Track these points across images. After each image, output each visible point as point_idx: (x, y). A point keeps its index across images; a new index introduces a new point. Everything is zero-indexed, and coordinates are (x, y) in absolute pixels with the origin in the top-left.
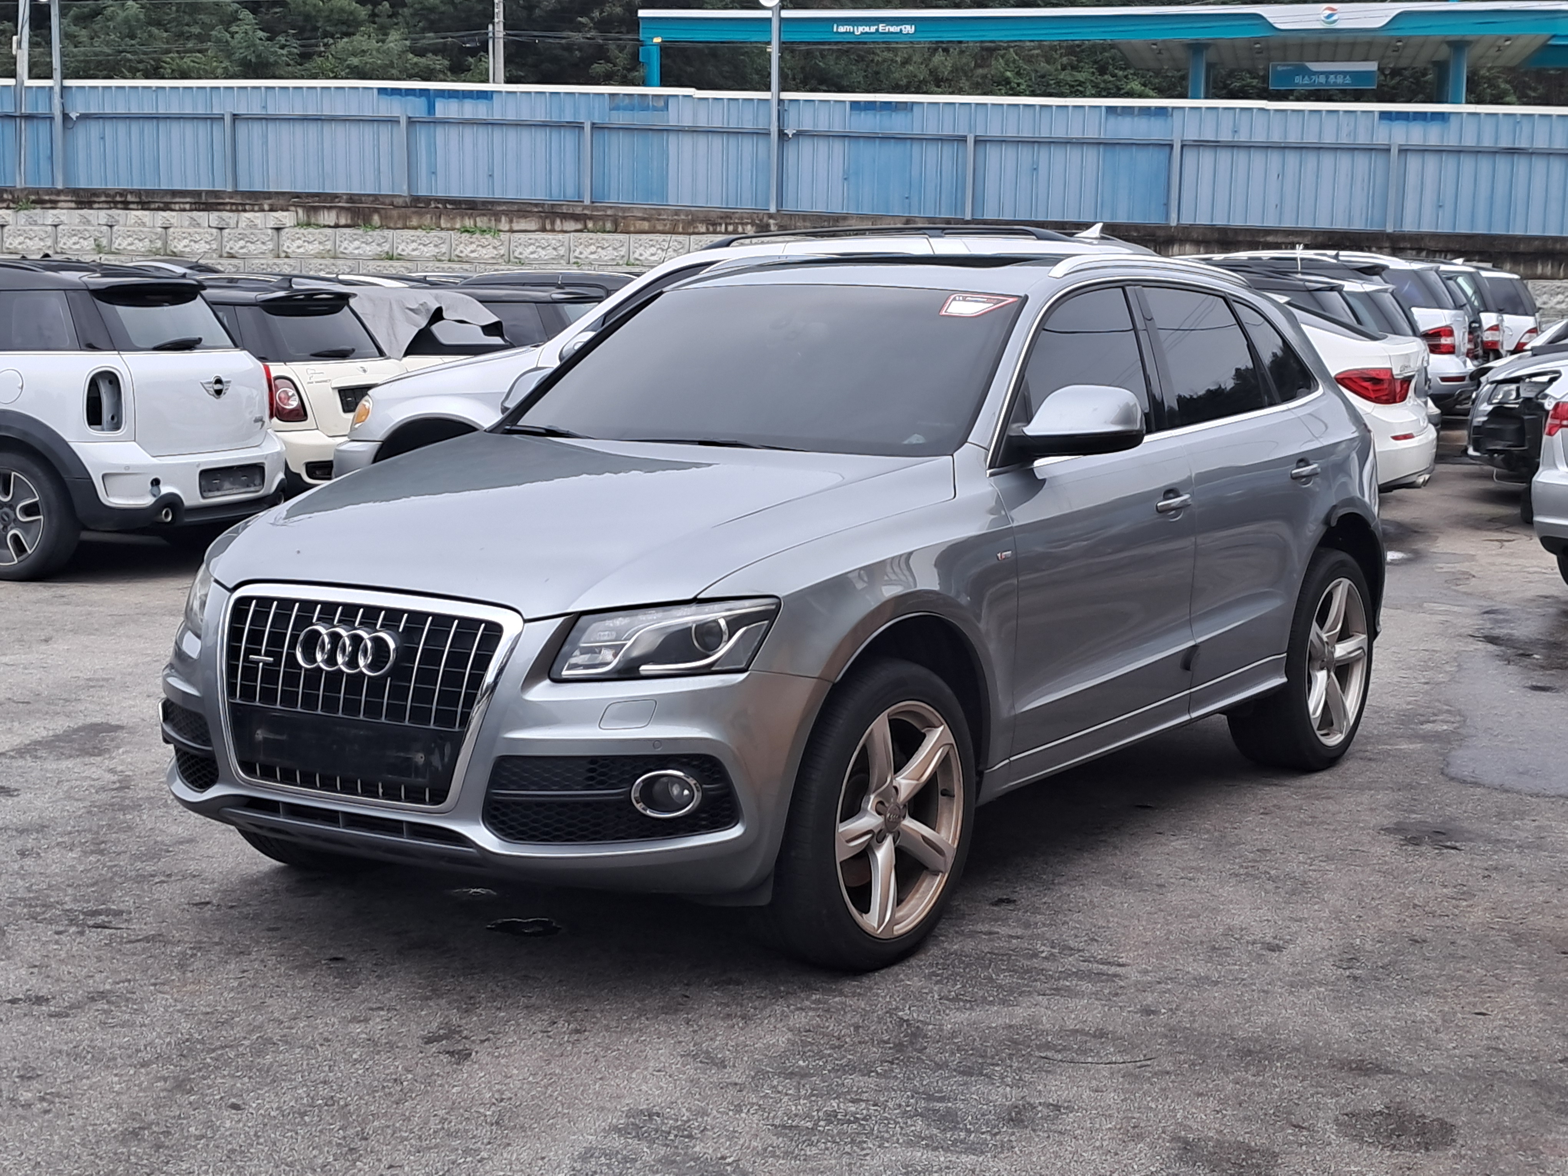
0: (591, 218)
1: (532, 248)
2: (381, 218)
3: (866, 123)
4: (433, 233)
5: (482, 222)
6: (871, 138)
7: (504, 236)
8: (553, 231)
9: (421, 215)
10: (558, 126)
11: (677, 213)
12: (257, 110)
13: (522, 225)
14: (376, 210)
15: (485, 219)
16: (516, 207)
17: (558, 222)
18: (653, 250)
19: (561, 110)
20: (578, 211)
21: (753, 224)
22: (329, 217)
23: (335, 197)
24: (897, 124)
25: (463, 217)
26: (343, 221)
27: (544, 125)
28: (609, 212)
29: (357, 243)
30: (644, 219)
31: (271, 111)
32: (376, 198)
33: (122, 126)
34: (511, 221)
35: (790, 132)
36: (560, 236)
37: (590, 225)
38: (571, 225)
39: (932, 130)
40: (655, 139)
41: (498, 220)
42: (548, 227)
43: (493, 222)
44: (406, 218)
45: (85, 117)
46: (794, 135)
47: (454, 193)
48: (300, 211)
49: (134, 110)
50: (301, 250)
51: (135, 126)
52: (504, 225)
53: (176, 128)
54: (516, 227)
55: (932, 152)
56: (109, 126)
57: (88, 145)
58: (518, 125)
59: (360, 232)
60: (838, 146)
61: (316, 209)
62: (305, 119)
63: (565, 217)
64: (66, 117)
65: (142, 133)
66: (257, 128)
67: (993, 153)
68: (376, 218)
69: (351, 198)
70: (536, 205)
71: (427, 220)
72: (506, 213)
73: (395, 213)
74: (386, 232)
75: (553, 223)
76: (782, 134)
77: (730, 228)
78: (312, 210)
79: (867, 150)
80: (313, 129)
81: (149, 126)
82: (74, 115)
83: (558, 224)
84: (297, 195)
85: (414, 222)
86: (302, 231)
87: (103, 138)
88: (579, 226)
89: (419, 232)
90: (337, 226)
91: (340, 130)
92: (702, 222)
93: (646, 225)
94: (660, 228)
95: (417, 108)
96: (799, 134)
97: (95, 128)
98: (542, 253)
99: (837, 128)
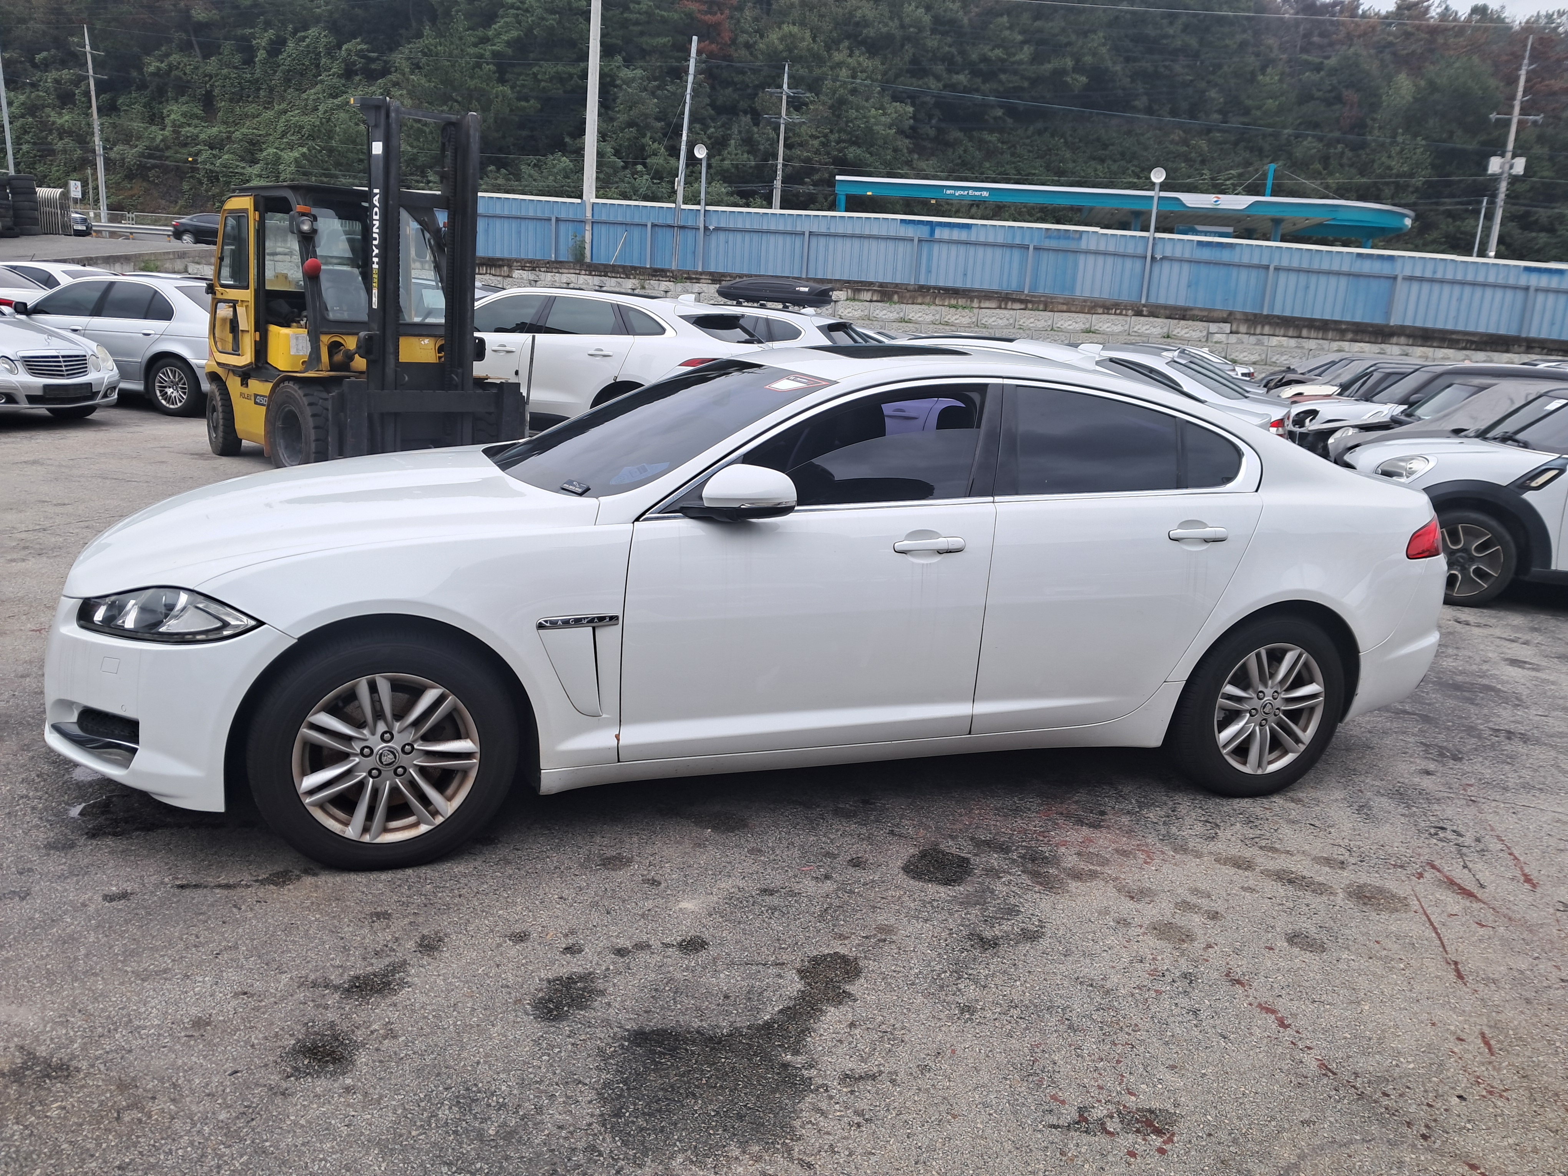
0: (1031, 302)
1: (994, 319)
2: (899, 297)
3: (1206, 254)
4: (932, 307)
5: (961, 302)
6: (1208, 263)
7: (976, 311)
8: (1006, 308)
9: (924, 297)
10: (1011, 246)
11: (1085, 301)
12: (823, 230)
13: (987, 304)
14: (896, 292)
15: (964, 300)
16: (983, 294)
17: (1010, 303)
18: (1070, 322)
19: (1014, 238)
20: (1023, 297)
21: (1133, 310)
22: (867, 296)
23: (871, 284)
24: (1225, 256)
25: (950, 298)
26: (875, 298)
27: (1002, 246)
28: (1042, 299)
29: (884, 312)
30: (1063, 304)
31: (832, 231)
32: (897, 285)
33: (739, 236)
34: (980, 302)
35: (1158, 256)
36: (1011, 312)
37: (1030, 306)
38: (1017, 306)
39: (1246, 260)
40: (1071, 257)
41: (972, 301)
42: (1003, 306)
43: (969, 302)
44: (914, 298)
45: (717, 229)
46: (1161, 259)
47: (941, 284)
48: (849, 291)
49: (748, 226)
50: (850, 315)
51: (747, 237)
52: (976, 304)
53: (772, 238)
54: (983, 305)
55: (1244, 273)
56: (731, 236)
57: (718, 245)
58: (985, 245)
59: (887, 305)
60: (1186, 267)
61: (859, 290)
62: (852, 236)
63: (1014, 300)
64: (706, 228)
65: (751, 240)
66: (822, 241)
67: (1283, 276)
68: (896, 297)
69: (881, 285)
70: (997, 293)
71: (928, 299)
72: (978, 297)
73: (908, 295)
74: (902, 305)
75: (1006, 304)
76: (1153, 258)
77: (1118, 311)
78: (857, 291)
79: (1204, 270)
80: (856, 242)
81: (755, 237)
82: (711, 228)
83: (1009, 305)
84: (848, 282)
85: (919, 301)
86: (852, 303)
87: (727, 242)
88: (1023, 306)
89: (923, 307)
90: (871, 301)
91: (874, 243)
92: (1101, 307)
93: (1065, 308)
94: (1073, 309)
95: (924, 232)
96: (1164, 258)
97: (722, 236)
98: (1000, 322)
99: (1187, 255)
